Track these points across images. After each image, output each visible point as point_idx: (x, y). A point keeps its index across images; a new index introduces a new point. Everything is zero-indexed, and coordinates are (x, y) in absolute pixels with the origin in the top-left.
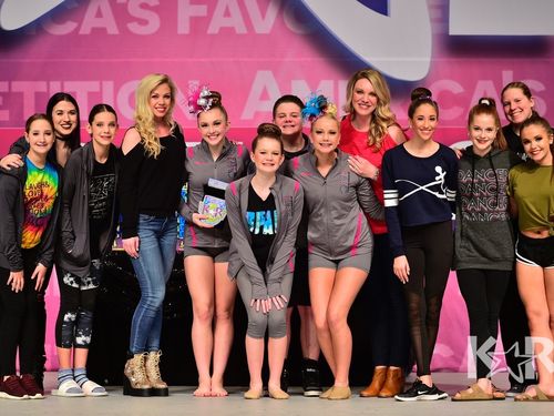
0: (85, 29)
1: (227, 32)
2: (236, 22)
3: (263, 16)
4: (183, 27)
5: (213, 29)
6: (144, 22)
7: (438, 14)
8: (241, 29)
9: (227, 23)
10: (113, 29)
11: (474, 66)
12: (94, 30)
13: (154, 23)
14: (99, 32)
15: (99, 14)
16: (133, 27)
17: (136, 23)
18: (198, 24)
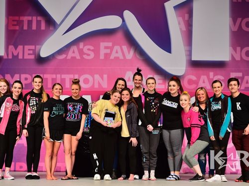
0: (69, 57)
1: (117, 58)
2: (120, 55)
3: (129, 53)
4: (102, 57)
5: (112, 57)
6: (88, 55)
7: (188, 53)
8: (121, 57)
9: (117, 55)
10: (78, 57)
11: (201, 71)
12: (72, 57)
13: (92, 55)
14: (73, 58)
15: (74, 52)
16: (85, 57)
17: (86, 55)
18: (107, 56)
